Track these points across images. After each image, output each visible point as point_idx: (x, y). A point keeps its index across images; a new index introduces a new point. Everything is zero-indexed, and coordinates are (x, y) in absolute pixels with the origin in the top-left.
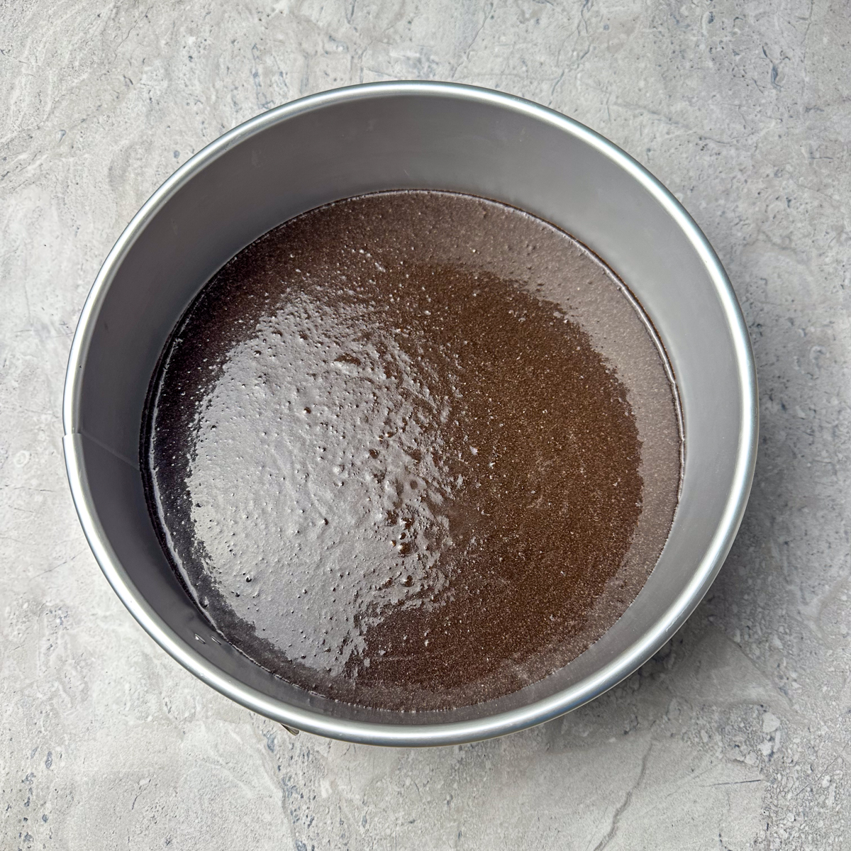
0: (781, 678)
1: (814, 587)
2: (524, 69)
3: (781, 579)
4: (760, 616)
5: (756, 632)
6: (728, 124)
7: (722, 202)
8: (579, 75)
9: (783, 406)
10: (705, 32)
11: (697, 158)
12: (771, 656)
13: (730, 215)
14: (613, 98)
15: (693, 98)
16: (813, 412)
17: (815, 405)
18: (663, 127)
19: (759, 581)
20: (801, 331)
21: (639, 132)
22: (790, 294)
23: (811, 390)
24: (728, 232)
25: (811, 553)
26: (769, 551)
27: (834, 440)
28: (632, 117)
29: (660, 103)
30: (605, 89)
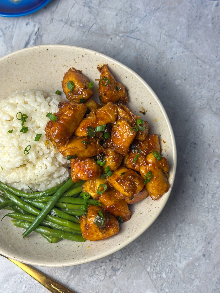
0: (161, 290)
1: (186, 257)
2: (130, 10)
3: (173, 250)
4: (160, 263)
5: (157, 269)
6: (210, 54)
7: (196, 88)
8: (153, 18)
9: (195, 180)
10: (213, 10)
11: (192, 66)
12: (160, 280)
13: (198, 94)
14: (164, 32)
15: (198, 39)
16: (207, 185)
17: (208, 182)
18: (181, 49)
19: (164, 249)
20: (212, 150)
21: (170, 50)
22: (212, 134)
23: (208, 176)
24: (195, 101)
25: (189, 242)
26: (172, 237)
27: (212, 199)
28: (169, 42)
29: (183, 38)
30: (162, 27)
